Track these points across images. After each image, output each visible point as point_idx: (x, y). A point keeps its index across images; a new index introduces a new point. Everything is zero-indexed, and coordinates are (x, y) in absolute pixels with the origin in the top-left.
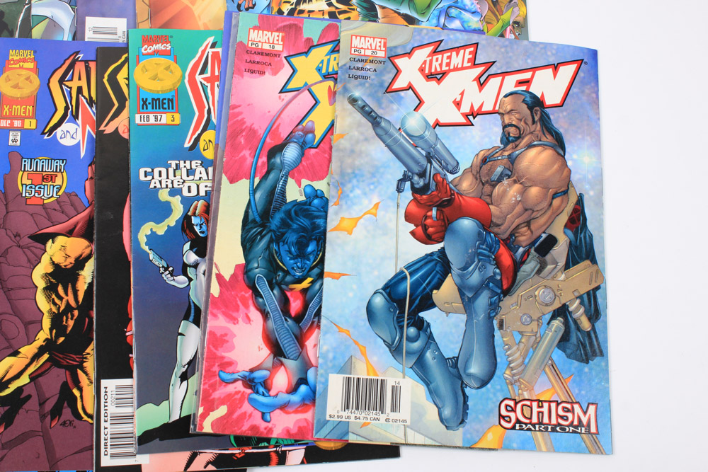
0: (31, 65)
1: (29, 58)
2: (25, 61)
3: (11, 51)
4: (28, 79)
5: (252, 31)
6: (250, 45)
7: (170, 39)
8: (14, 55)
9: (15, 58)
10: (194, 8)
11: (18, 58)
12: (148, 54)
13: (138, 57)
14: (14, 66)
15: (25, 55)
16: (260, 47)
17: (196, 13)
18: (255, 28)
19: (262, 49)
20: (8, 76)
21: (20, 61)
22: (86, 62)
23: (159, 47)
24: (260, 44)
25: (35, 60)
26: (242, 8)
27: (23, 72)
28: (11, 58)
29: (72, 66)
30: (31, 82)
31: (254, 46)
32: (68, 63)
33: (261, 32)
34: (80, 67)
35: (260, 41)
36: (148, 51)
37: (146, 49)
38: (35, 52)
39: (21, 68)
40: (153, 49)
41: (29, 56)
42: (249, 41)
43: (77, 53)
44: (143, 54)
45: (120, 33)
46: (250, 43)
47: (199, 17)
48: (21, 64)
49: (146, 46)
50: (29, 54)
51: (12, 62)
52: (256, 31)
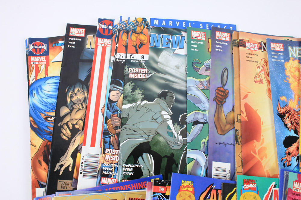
0: (191, 189)
1: (191, 186)
2: (188, 187)
3: (182, 181)
4: (190, 196)
5: (295, 182)
6: (294, 190)
7: (256, 182)
8: (184, 183)
9: (184, 185)
10: (262, 162)
11: (185, 185)
12: (246, 189)
13: (241, 190)
14: (183, 189)
15: (189, 184)
16: (298, 191)
17: (263, 165)
18: (296, 181)
19: (299, 193)
20: (180, 194)
21: (186, 186)
22: (217, 190)
23: (251, 186)
24: (298, 190)
25: (193, 187)
26: (286, 165)
27: (188, 193)
28: (182, 184)
29: (210, 192)
30: (191, 198)
31: (296, 191)
32: (208, 189)
33: (299, 183)
34: (214, 192)
35: (298, 188)
36: (246, 188)
37: (245, 187)
38: (193, 182)
39: (187, 190)
40: (248, 187)
41: (190, 185)
42: (293, 188)
43: (213, 185)
44: (244, 189)
45: (227, 171)
46: (294, 189)
47: (264, 166)
48: (187, 188)
49: (245, 185)
50: (191, 183)
51: (183, 187)
52: (297, 183)
